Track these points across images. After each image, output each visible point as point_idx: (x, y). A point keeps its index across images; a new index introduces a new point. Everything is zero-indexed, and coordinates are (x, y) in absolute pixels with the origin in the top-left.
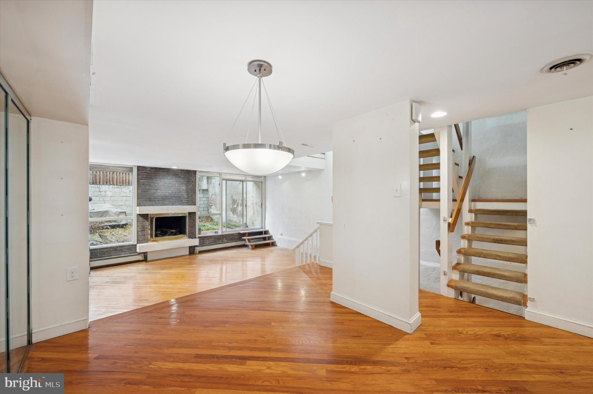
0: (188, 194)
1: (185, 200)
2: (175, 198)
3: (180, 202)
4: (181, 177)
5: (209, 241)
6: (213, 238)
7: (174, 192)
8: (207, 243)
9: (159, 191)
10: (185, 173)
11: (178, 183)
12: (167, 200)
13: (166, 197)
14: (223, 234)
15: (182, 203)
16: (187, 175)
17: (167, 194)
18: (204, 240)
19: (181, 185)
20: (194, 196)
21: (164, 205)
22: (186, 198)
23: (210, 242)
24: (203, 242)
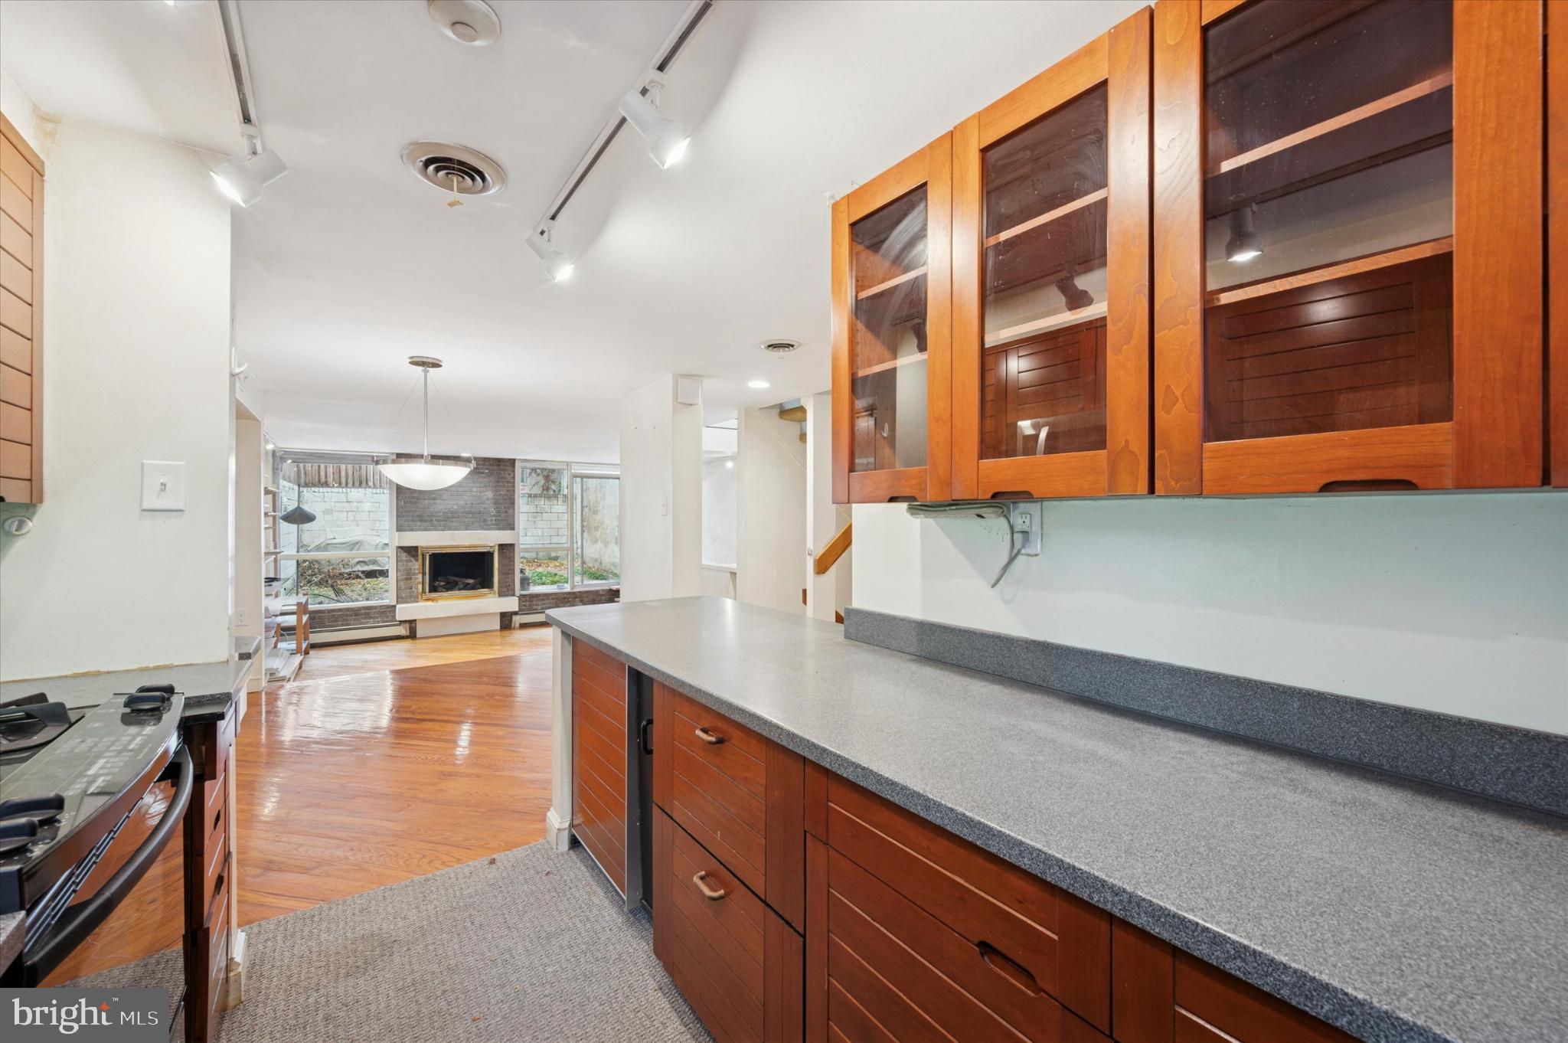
0: (498, 508)
1: (491, 520)
2: (471, 516)
3: (482, 524)
4: (483, 473)
5: (544, 604)
6: (553, 599)
7: (469, 502)
8: (540, 607)
9: (438, 502)
10: (491, 465)
11: (478, 485)
12: (454, 520)
13: (452, 512)
14: (575, 590)
15: (485, 526)
16: (496, 468)
17: (455, 507)
18: (533, 601)
19: (484, 489)
20: (511, 511)
21: (450, 529)
22: (494, 516)
23: (544, 606)
24: (529, 605)
